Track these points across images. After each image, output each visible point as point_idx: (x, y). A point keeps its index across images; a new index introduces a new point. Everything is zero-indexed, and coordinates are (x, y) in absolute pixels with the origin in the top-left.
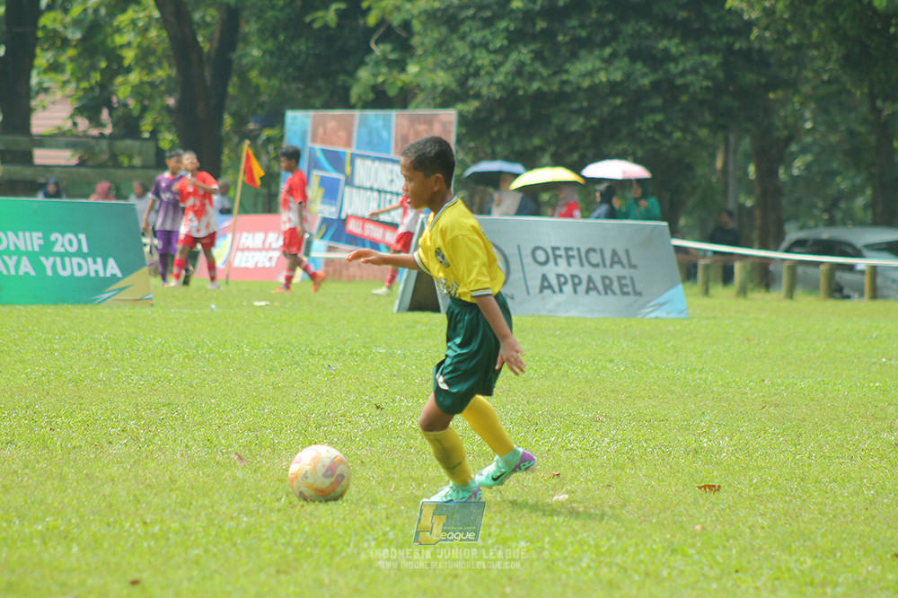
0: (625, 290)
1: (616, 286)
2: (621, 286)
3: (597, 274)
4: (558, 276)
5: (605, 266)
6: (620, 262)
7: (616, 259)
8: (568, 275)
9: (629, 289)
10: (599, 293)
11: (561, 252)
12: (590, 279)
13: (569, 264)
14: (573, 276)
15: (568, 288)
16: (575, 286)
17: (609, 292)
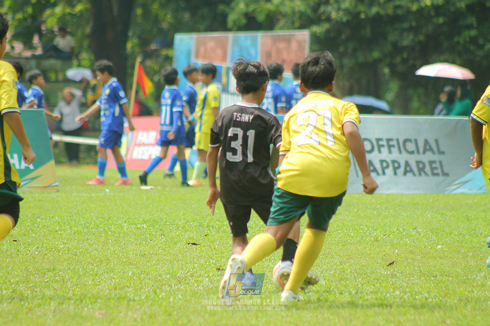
0: (435, 171)
1: (428, 169)
2: (432, 169)
3: (412, 160)
4: (382, 161)
5: (418, 152)
6: (431, 149)
7: (428, 147)
8: (389, 160)
9: (439, 171)
10: (414, 175)
11: (384, 143)
12: (407, 164)
13: (390, 152)
14: (394, 162)
15: (389, 171)
16: (395, 170)
17: (422, 173)
